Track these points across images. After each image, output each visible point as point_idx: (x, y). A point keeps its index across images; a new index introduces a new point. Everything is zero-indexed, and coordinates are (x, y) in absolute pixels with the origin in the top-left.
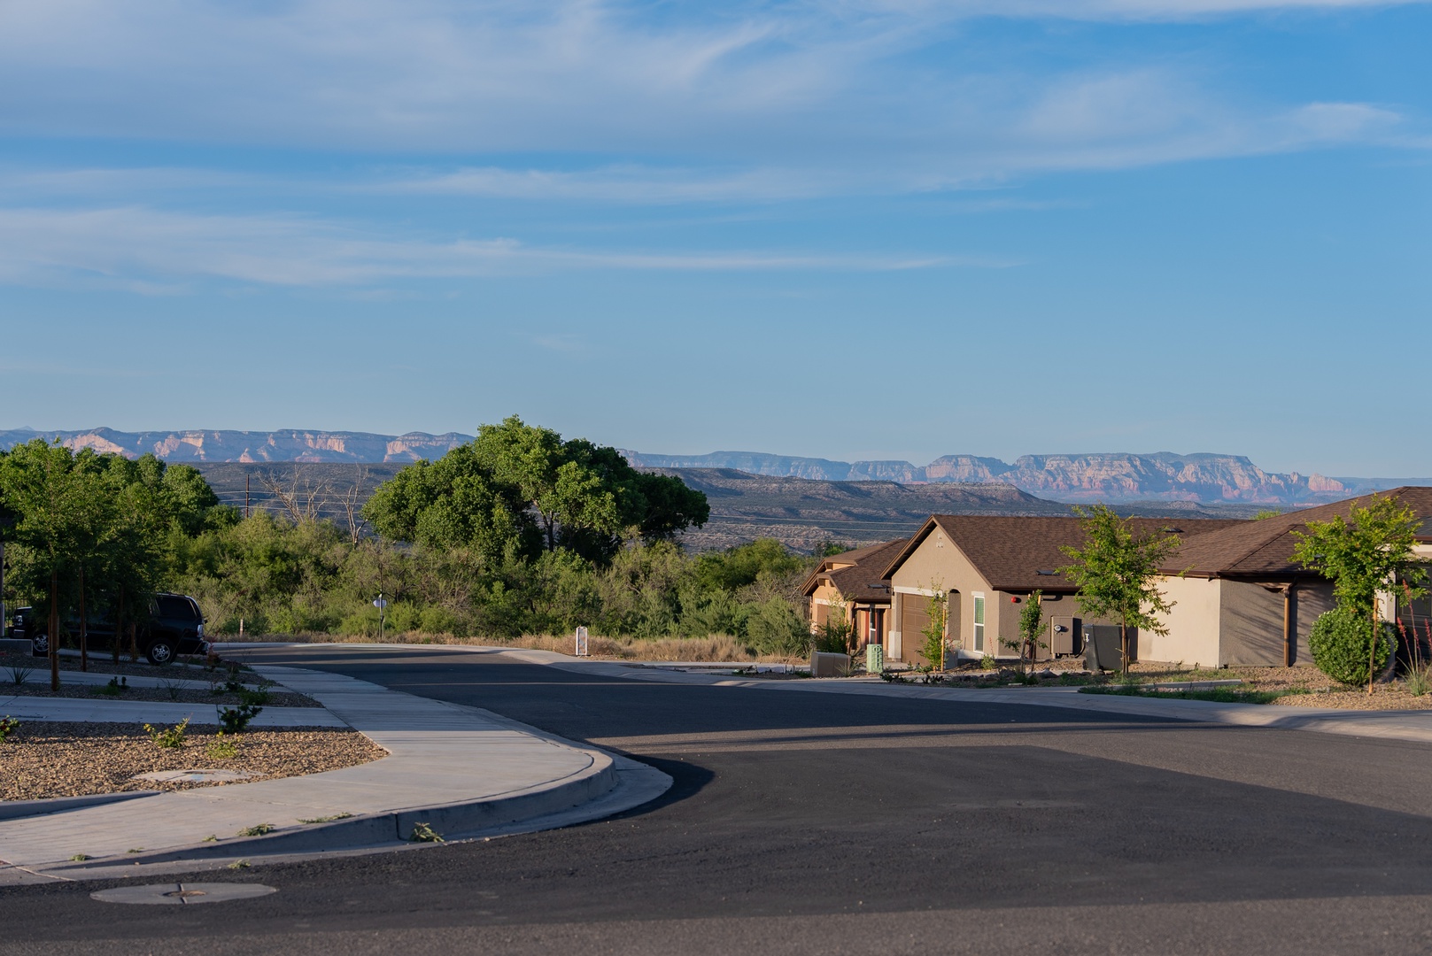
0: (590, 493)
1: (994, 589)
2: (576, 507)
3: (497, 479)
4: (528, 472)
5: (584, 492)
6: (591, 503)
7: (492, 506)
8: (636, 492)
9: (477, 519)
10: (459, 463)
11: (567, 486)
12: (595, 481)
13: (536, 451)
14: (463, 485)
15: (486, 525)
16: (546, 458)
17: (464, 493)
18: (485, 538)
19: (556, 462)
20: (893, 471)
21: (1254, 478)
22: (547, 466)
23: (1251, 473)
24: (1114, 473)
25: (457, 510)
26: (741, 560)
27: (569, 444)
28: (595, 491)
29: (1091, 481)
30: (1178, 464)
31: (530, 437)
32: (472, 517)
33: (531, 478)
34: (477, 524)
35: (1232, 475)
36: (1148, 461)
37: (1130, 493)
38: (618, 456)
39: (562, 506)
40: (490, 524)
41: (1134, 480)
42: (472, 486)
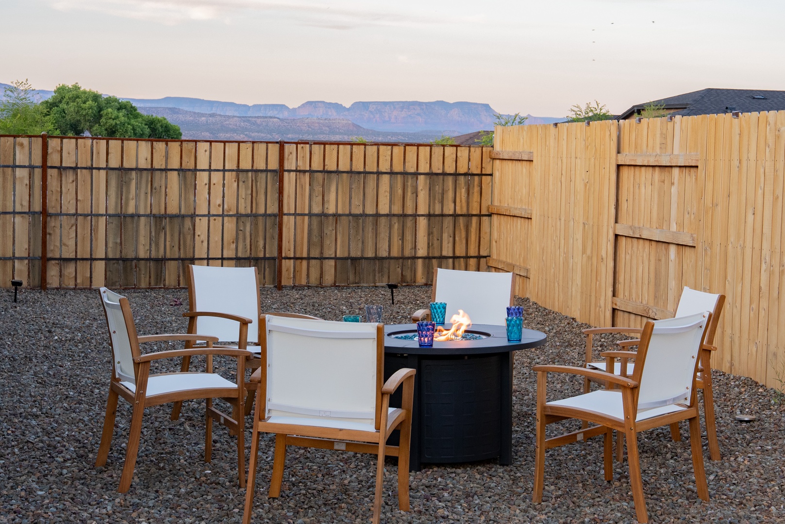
0: (119, 125)
3: (68, 117)
4: (85, 114)
6: (119, 131)
8: (143, 125)
11: (107, 122)
12: (122, 119)
13: (90, 103)
16: (95, 106)
19: (100, 109)
20: (277, 110)
22: (96, 111)
23: (491, 114)
24: (410, 113)
28: (122, 125)
29: (396, 118)
31: (86, 96)
33: (87, 117)
35: (480, 115)
36: (430, 106)
37: (420, 124)
41: (422, 118)
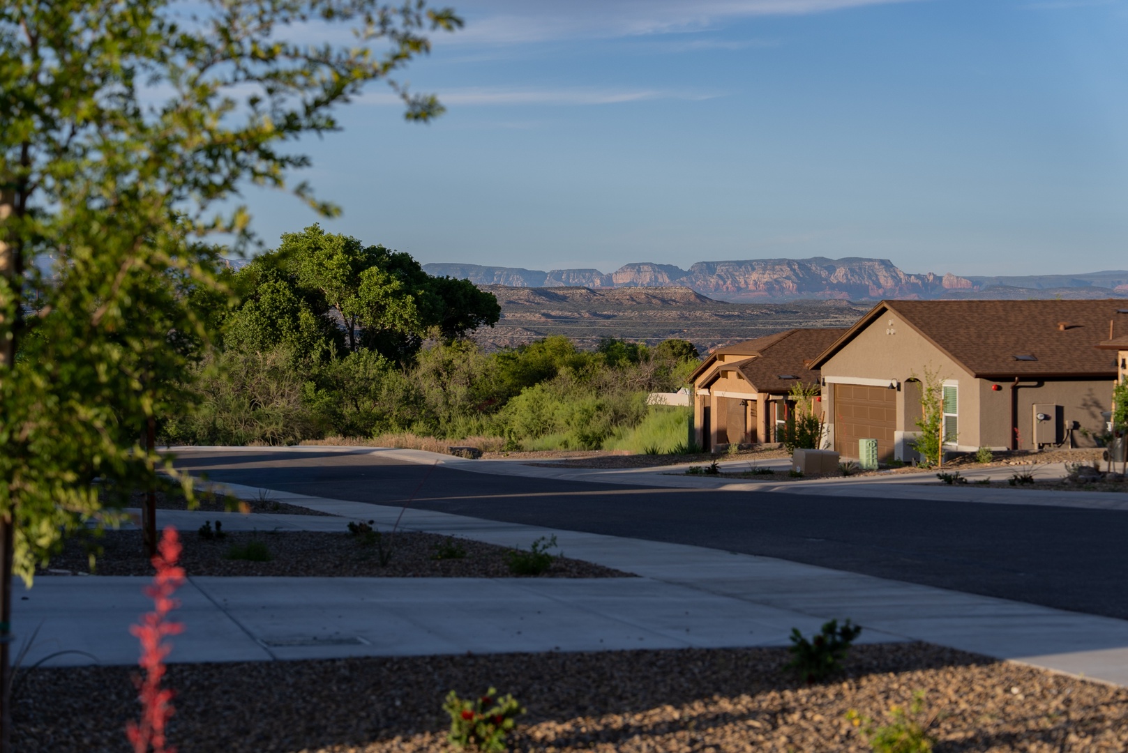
0: (392, 296)
1: (977, 376)
2: (380, 309)
3: (301, 285)
4: (332, 277)
5: (386, 295)
6: (393, 306)
7: (298, 310)
8: (434, 294)
9: (285, 323)
10: (264, 271)
11: (370, 290)
12: (396, 284)
13: (338, 257)
14: (270, 290)
15: (293, 328)
16: (349, 263)
17: (271, 298)
18: (292, 341)
19: (358, 267)
20: (584, 277)
21: (896, 278)
22: (350, 271)
23: (894, 274)
24: (776, 276)
25: (265, 314)
26: (534, 357)
27: (368, 250)
28: (397, 294)
29: (756, 283)
30: (830, 266)
31: (332, 245)
32: (280, 321)
33: (335, 283)
34: (285, 328)
35: (877, 276)
36: (804, 265)
37: (790, 292)
38: (412, 261)
39: (365, 309)
40: (297, 328)
41: (793, 282)
42: (278, 291)
